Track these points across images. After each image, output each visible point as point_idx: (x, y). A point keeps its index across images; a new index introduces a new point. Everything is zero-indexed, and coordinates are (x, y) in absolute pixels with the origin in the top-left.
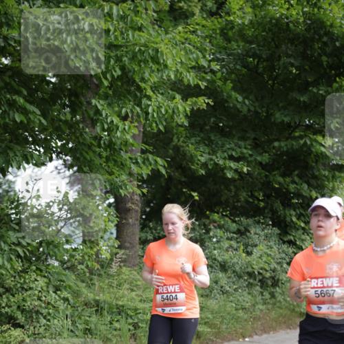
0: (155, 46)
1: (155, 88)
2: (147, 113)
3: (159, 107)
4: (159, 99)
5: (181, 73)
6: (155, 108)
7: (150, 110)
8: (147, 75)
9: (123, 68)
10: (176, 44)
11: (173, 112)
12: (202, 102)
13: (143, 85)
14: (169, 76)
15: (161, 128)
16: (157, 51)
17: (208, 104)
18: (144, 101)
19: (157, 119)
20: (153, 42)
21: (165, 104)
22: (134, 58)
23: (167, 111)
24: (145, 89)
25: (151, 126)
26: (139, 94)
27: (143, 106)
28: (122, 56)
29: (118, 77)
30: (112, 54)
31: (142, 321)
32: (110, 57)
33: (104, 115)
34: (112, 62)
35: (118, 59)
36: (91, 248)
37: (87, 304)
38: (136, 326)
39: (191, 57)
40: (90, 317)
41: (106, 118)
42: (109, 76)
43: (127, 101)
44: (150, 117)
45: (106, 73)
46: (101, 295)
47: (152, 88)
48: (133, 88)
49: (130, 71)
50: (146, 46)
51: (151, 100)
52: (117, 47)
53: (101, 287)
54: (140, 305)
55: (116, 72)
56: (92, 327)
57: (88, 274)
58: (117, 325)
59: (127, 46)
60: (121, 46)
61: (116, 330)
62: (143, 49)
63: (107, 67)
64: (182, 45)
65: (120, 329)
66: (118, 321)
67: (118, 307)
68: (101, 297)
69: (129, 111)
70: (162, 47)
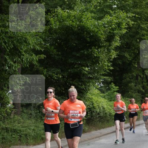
0: (25, 37)
1: (25, 52)
2: (23, 61)
3: (27, 59)
4: (27, 56)
5: (35, 46)
6: (26, 59)
7: (24, 60)
8: (22, 47)
9: (14, 45)
10: (33, 36)
11: (32, 60)
12: (43, 56)
13: (21, 51)
14: (30, 47)
15: (28, 66)
16: (26, 38)
17: (44, 57)
18: (22, 56)
19: (26, 63)
20: (25, 36)
21: (29, 57)
22: (18, 41)
23: (30, 60)
24: (22, 52)
25: (24, 65)
26: (20, 54)
27: (21, 58)
28: (14, 41)
29: (12, 48)
30: (10, 40)
31: (22, 134)
32: (9, 41)
33: (8, 61)
34: (10, 43)
35: (12, 42)
36: (4, 109)
37: (3, 129)
38: (20, 136)
39: (38, 41)
40: (4, 133)
41: (9, 62)
42: (9, 48)
43: (16, 57)
44: (24, 62)
45: (8, 47)
46: (8, 125)
47: (24, 52)
48: (18, 52)
49: (16, 46)
50: (22, 37)
51: (24, 56)
52: (12, 37)
53: (8, 123)
54: (22, 129)
55: (11, 46)
56: (5, 137)
57: (3, 118)
58: (14, 136)
59: (15, 37)
60: (14, 37)
61: (13, 138)
62: (21, 38)
63: (8, 45)
64: (35, 37)
65: (15, 137)
66: (14, 134)
67: (14, 129)
68: (8, 126)
69: (16, 60)
70: (28, 37)
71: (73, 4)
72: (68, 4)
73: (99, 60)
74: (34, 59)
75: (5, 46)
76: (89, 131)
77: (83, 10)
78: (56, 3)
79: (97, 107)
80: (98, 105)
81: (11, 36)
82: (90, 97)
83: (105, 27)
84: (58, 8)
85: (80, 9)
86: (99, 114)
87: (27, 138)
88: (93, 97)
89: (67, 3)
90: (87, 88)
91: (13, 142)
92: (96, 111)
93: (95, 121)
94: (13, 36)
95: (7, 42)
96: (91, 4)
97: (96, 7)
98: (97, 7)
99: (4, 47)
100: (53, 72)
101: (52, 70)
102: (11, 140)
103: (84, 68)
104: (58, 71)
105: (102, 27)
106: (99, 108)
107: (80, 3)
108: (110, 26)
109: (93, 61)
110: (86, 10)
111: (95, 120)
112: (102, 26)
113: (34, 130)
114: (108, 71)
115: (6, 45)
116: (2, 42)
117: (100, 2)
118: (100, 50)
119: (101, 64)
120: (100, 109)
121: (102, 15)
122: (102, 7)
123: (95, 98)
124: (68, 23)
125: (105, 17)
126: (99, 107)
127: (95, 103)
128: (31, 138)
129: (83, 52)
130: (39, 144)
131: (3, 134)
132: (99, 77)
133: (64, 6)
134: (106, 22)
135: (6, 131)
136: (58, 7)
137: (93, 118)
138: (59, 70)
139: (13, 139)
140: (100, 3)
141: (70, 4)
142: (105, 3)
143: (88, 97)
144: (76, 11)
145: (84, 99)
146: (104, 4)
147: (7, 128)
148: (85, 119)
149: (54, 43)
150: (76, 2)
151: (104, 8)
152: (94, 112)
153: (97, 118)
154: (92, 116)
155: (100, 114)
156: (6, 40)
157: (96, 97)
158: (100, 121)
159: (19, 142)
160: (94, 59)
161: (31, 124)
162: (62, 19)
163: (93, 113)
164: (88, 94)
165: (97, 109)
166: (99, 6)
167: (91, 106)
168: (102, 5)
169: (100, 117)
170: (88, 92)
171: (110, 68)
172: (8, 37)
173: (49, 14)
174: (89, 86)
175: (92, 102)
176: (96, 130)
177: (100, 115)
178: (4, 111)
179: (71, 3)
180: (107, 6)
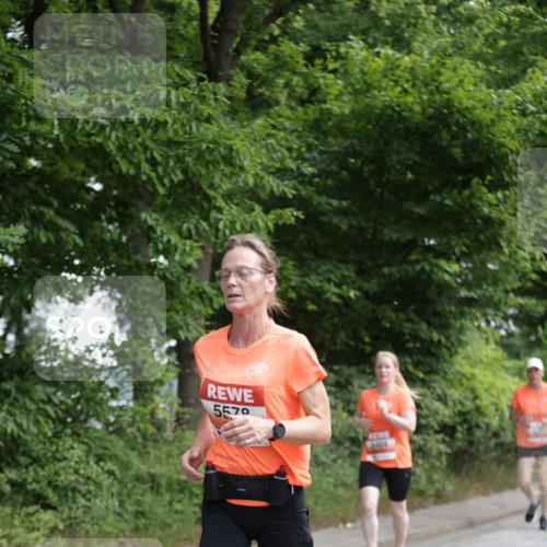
0: (228, 142)
1: (228, 197)
2: (217, 230)
3: (233, 223)
4: (233, 212)
5: (262, 178)
6: (228, 223)
7: (221, 226)
8: (217, 180)
9: (185, 171)
10: (255, 140)
11: (252, 228)
12: (290, 215)
13: (211, 193)
14: (246, 183)
16: (230, 149)
17: (297, 217)
18: (214, 214)
20: (225, 138)
21: (241, 218)
22: (200, 157)
24: (215, 198)
26: (206, 205)
27: (212, 221)
28: (184, 155)
29: (180, 182)
30: (172, 153)
32: (169, 156)
33: (159, 233)
34: (172, 163)
35: (180, 160)
36: (145, 406)
37: (138, 479)
39: (275, 156)
40: (143, 495)
41: (162, 235)
42: (166, 181)
43: (190, 215)
44: (220, 234)
45: (163, 177)
46: (158, 467)
47: (223, 196)
48: (198, 198)
49: (195, 175)
50: (215, 142)
51: (222, 213)
52: (178, 144)
53: (157, 457)
55: (176, 175)
56: (146, 508)
57: (140, 440)
58: (178, 506)
59: (190, 144)
60: (184, 143)
61: (177, 512)
62: (211, 146)
63: (164, 171)
64: (263, 142)
65: (182, 512)
66: (179, 501)
67: (179, 482)
68: (158, 470)
69: (192, 227)
70: (237, 144)
71: (408, 27)
72: (388, 27)
73: (501, 236)
74: (257, 224)
75: (153, 174)
76: (458, 497)
77: (446, 49)
78: (346, 21)
79: (492, 409)
80: (494, 400)
81: (176, 139)
82: (467, 369)
83: (524, 114)
84: (349, 40)
85: (435, 44)
86: (496, 435)
88: (476, 371)
89: (387, 23)
90: (453, 338)
91: (175, 528)
92: (488, 426)
93: (482, 462)
94: (181, 139)
95: (159, 159)
96: (475, 29)
97: (491, 40)
98: (496, 41)
99: (150, 178)
100: (326, 276)
101: (324, 268)
102: (169, 521)
103: (443, 263)
104: (346, 273)
105: (514, 114)
106: (499, 413)
107: (436, 24)
108: (542, 110)
109: (477, 240)
110: (455, 52)
111: (483, 458)
112: (515, 111)
114: (534, 276)
115: (155, 171)
116: (143, 161)
117: (510, 21)
118: (505, 196)
119: (506, 251)
120: (502, 418)
121: (513, 71)
122: (516, 41)
123: (483, 376)
125: (527, 77)
126: (497, 410)
127: (484, 395)
129: (438, 198)
131: (139, 498)
132: (500, 301)
133: (376, 34)
135: (152, 488)
136: (351, 37)
137: (474, 449)
138: (349, 271)
139: (176, 516)
140: (508, 26)
141: (396, 27)
142: (525, 26)
143: (458, 372)
144: (417, 54)
145: (444, 379)
146: (522, 30)
147: (153, 478)
148: (447, 454)
149: (334, 168)
150: (420, 21)
151: (523, 44)
152: (478, 426)
153: (491, 450)
154: (471, 443)
155: (502, 434)
156: (156, 154)
157: (489, 374)
158: (499, 461)
160: (481, 231)
162: (365, 82)
163: (475, 430)
164: (458, 359)
165: (491, 415)
166: (505, 37)
167: (469, 405)
168: (516, 34)
169: (500, 445)
170: (457, 352)
171: (540, 267)
172: (162, 142)
173: (318, 61)
174: (461, 330)
175: (473, 390)
176: (484, 494)
177: (501, 439)
178: (145, 414)
179: (401, 23)
180: (534, 36)
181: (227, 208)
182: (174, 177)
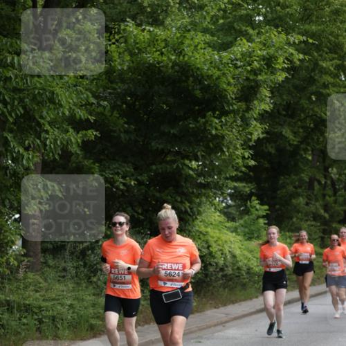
0: (51, 89)
1: (52, 124)
2: (45, 145)
3: (56, 140)
4: (55, 133)
5: (74, 110)
6: (52, 140)
7: (48, 142)
8: (45, 113)
9: (24, 108)
10: (69, 87)
11: (68, 143)
12: (92, 134)
13: (42, 121)
14: (64, 114)
15: (57, 157)
16: (53, 93)
17: (96, 135)
18: (43, 135)
19: (54, 150)
20: (50, 86)
21: (61, 137)
22: (34, 99)
23: (61, 143)
24: (44, 124)
25: (48, 155)
26: (38, 129)
27: (42, 139)
28: (24, 98)
29: (21, 114)
30: (16, 96)
31: (45, 317)
32: (14, 98)
33: (12, 146)
34: (16, 103)
35: (21, 100)
38: (40, 321)
39: (82, 96)
40: (2, 314)
41: (14, 148)
42: (13, 115)
43: (29, 135)
44: (47, 148)
45: (11, 112)
46: (11, 296)
47: (49, 123)
48: (33, 124)
49: (31, 110)
50: (44, 89)
51: (48, 134)
52: (20, 91)
53: (10, 290)
54: (44, 304)
55: (19, 110)
56: (5, 322)
58: (25, 321)
59: (28, 90)
60: (24, 90)
61: (24, 325)
62: (41, 91)
63: (12, 108)
64: (74, 88)
65: (27, 324)
66: (25, 317)
67: (25, 305)
68: (11, 298)
69: (31, 142)
70: (57, 90)
71: (161, 12)
72: (149, 12)
73: (223, 145)
74: (71, 140)
75: (5, 110)
76: (200, 310)
77: (186, 26)
78: (124, 9)
79: (219, 253)
80: (221, 248)
81: (19, 87)
82: (203, 229)
83: (236, 67)
84: (128, 22)
85: (179, 24)
86: (222, 270)
87: (56, 327)
90: (195, 209)
91: (23, 334)
92: (217, 264)
93: (214, 287)
94: (23, 87)
95: (8, 100)
96: (204, 13)
97: (214, 20)
98: (217, 20)
99: (3, 112)
100: (116, 171)
101: (114, 166)
102: (19, 330)
103: (187, 162)
104: (128, 169)
105: (229, 67)
106: (224, 255)
107: (179, 10)
108: (247, 65)
109: (208, 147)
110: (192, 28)
111: (215, 284)
113: (71, 306)
114: (244, 169)
115: (6, 107)
117: (226, 7)
119: (227, 153)
121: (230, 39)
122: (230, 20)
123: (213, 233)
124: (151, 57)
125: (237, 43)
128: (65, 324)
130: (83, 339)
133: (142, 17)
134: (239, 56)
135: (8, 309)
136: (128, 20)
137: (208, 279)
138: (130, 169)
139: (23, 327)
140: (225, 11)
141: (155, 13)
142: (236, 11)
143: (198, 231)
144: (169, 30)
146: (234, 13)
147: (8, 303)
149: (119, 103)
150: (170, 8)
151: (234, 22)
152: (210, 264)
153: (219, 280)
156: (6, 98)
157: (217, 231)
159: (38, 335)
160: (210, 141)
161: (65, 293)
162: (137, 48)
163: (209, 267)
164: (197, 222)
165: (219, 257)
166: (223, 18)
167: (205, 251)
168: (230, 15)
169: (225, 276)
170: (196, 218)
172: (10, 89)
175: (207, 242)
176: (215, 308)
177: (226, 272)
178: (3, 262)
179: (157, 10)
180: (241, 16)
181: (52, 131)
182: (18, 112)
